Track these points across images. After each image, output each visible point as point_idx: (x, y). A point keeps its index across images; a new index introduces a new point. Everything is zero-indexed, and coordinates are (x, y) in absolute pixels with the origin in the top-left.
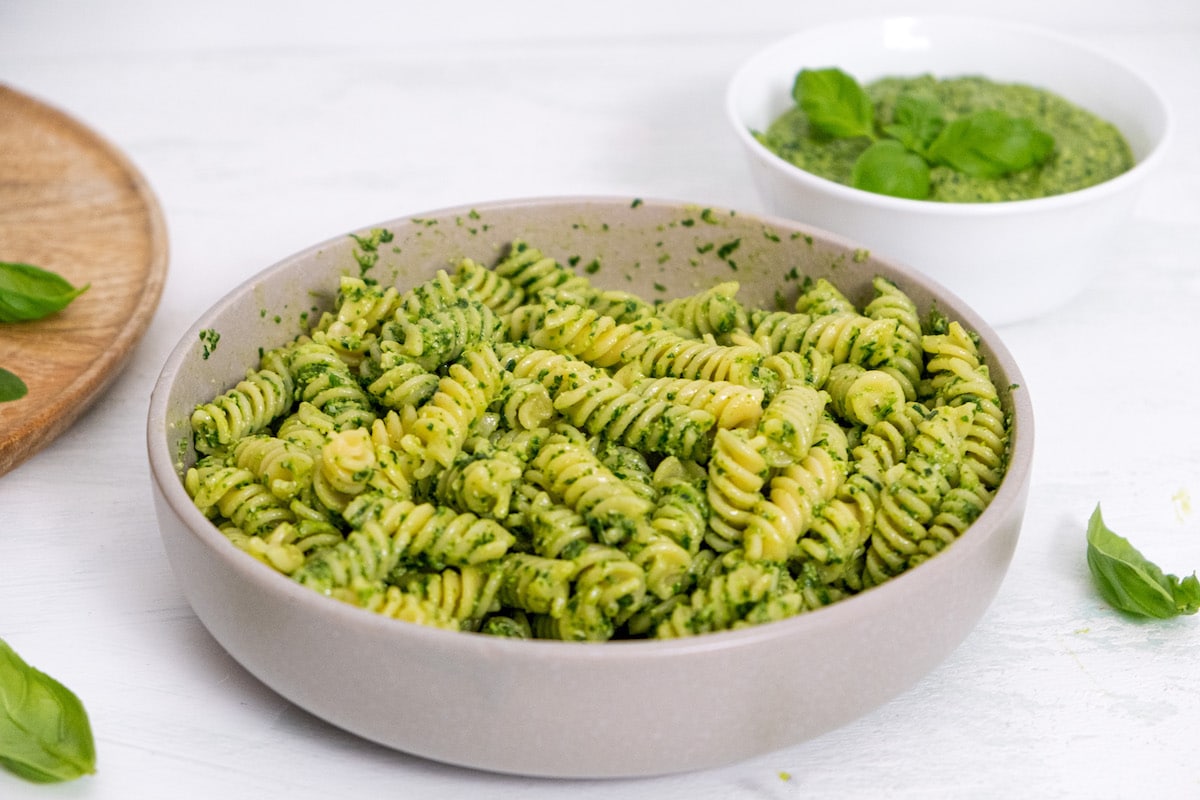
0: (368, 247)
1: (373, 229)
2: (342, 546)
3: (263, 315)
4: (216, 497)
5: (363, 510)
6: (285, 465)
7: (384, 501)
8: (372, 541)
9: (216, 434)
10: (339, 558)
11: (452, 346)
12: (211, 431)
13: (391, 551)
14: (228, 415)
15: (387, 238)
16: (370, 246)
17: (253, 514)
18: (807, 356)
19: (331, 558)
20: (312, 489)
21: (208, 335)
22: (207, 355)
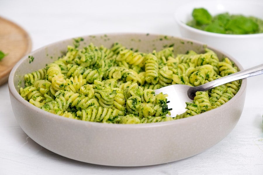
0: (77, 41)
1: (79, 38)
2: (53, 101)
3: (47, 55)
4: (26, 93)
5: (60, 94)
6: (44, 84)
7: (66, 92)
8: (61, 100)
9: (30, 81)
10: (52, 104)
11: (93, 60)
12: (29, 80)
13: (67, 103)
14: (34, 77)
15: (82, 40)
16: (78, 42)
17: (35, 98)
18: (188, 64)
19: (50, 104)
20: (50, 91)
21: (31, 57)
22: (30, 62)
